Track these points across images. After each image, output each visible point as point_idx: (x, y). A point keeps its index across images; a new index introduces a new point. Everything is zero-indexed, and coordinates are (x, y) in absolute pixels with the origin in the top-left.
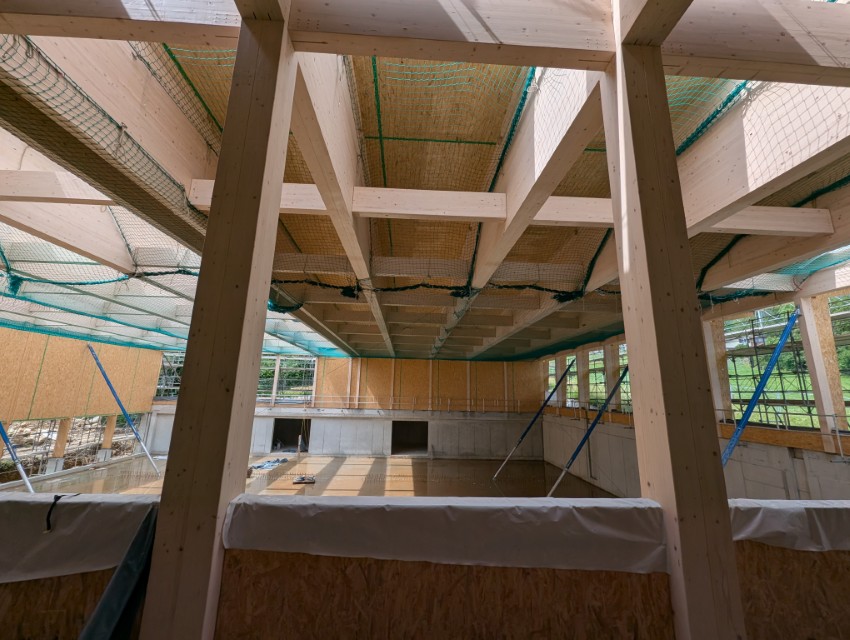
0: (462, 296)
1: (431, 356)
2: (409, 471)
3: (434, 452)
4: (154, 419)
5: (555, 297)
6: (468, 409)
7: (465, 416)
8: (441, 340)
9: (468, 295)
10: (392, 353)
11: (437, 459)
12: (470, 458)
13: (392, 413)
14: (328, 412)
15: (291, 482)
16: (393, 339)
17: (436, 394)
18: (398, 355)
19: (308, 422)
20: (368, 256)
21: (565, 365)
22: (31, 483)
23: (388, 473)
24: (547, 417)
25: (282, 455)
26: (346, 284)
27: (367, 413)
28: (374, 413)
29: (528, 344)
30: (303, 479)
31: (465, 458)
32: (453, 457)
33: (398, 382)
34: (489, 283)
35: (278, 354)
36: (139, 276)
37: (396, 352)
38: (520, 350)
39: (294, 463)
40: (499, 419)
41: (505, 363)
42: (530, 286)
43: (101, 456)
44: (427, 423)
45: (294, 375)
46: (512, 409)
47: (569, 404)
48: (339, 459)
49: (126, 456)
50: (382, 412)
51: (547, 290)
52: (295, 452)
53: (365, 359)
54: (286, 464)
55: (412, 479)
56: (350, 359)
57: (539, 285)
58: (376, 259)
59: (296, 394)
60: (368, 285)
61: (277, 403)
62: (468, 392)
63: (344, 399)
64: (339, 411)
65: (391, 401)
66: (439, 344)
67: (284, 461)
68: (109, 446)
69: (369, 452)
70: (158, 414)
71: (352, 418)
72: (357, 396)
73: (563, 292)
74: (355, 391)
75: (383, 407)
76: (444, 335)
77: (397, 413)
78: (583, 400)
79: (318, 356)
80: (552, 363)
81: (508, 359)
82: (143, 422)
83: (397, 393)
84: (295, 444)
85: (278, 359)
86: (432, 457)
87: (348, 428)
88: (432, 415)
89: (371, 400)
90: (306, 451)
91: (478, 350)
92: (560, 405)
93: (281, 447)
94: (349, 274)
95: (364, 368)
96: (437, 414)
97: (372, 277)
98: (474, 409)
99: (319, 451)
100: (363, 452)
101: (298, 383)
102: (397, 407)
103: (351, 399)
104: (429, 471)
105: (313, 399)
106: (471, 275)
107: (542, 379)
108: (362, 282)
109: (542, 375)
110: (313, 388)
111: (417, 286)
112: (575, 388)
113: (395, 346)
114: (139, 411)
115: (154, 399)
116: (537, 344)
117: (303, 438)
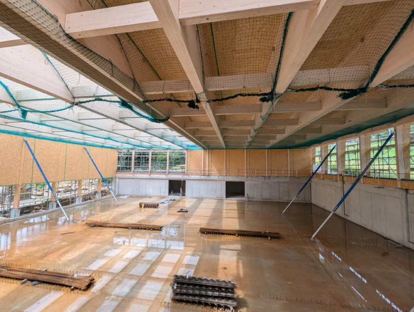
0: (267, 101)
1: (245, 147)
2: (235, 207)
3: (248, 197)
4: (117, 180)
5: (340, 95)
6: (267, 175)
7: (265, 179)
8: (251, 137)
9: (271, 99)
10: (224, 146)
11: (251, 202)
12: (268, 201)
13: (225, 177)
14: (193, 177)
15: (176, 211)
16: (224, 138)
17: (248, 168)
18: (227, 147)
19: (184, 182)
20: (201, 76)
21: (327, 150)
22: (64, 209)
23: (224, 208)
24: (314, 180)
25: (173, 197)
26: (190, 99)
27: (212, 177)
28: (216, 178)
29: (305, 137)
30: (182, 210)
31: (265, 201)
32: (259, 200)
33: (228, 162)
34: (288, 88)
35: (168, 149)
36: (77, 104)
37: (226, 146)
38: (298, 141)
39: (179, 201)
40: (285, 180)
41: (288, 150)
42: (321, 88)
43: (98, 196)
44: (244, 183)
45: (178, 159)
46: (292, 175)
47: (329, 172)
48: (200, 199)
49: (109, 196)
50: (220, 177)
51: (335, 89)
52: (179, 196)
53: (210, 150)
54: (174, 202)
55: (236, 212)
56: (203, 150)
57: (328, 86)
58: (207, 79)
59: (178, 168)
60: (203, 98)
61: (169, 173)
62: (267, 166)
63: (201, 171)
64: (199, 177)
65: (225, 171)
66: (250, 139)
67: (174, 200)
68: (100, 192)
69: (215, 197)
70: (119, 178)
71: (205, 180)
72: (207, 169)
73: (348, 90)
74: (206, 167)
75: (220, 174)
76: (253, 134)
77: (228, 177)
78: (340, 170)
79: (187, 150)
80: (318, 149)
81: (290, 148)
82: (113, 182)
83: (228, 167)
84: (179, 192)
85: (168, 151)
86: (247, 200)
87: (203, 185)
88: (247, 178)
89: (214, 170)
90: (185, 195)
91: (272, 142)
92: (324, 173)
93: (173, 193)
94: (191, 91)
95: (210, 155)
96: (249, 178)
97: (205, 91)
98: (270, 175)
99: (190, 196)
100: (211, 196)
101: (179, 163)
102: (228, 175)
103: (204, 171)
104: (246, 208)
105: (186, 171)
106: (275, 83)
107: (311, 158)
108: (199, 95)
109: (311, 156)
110: (185, 165)
111: (236, 96)
112: (334, 163)
113: (225, 142)
114: (111, 177)
115: (117, 171)
116: (310, 137)
117: (182, 189)
